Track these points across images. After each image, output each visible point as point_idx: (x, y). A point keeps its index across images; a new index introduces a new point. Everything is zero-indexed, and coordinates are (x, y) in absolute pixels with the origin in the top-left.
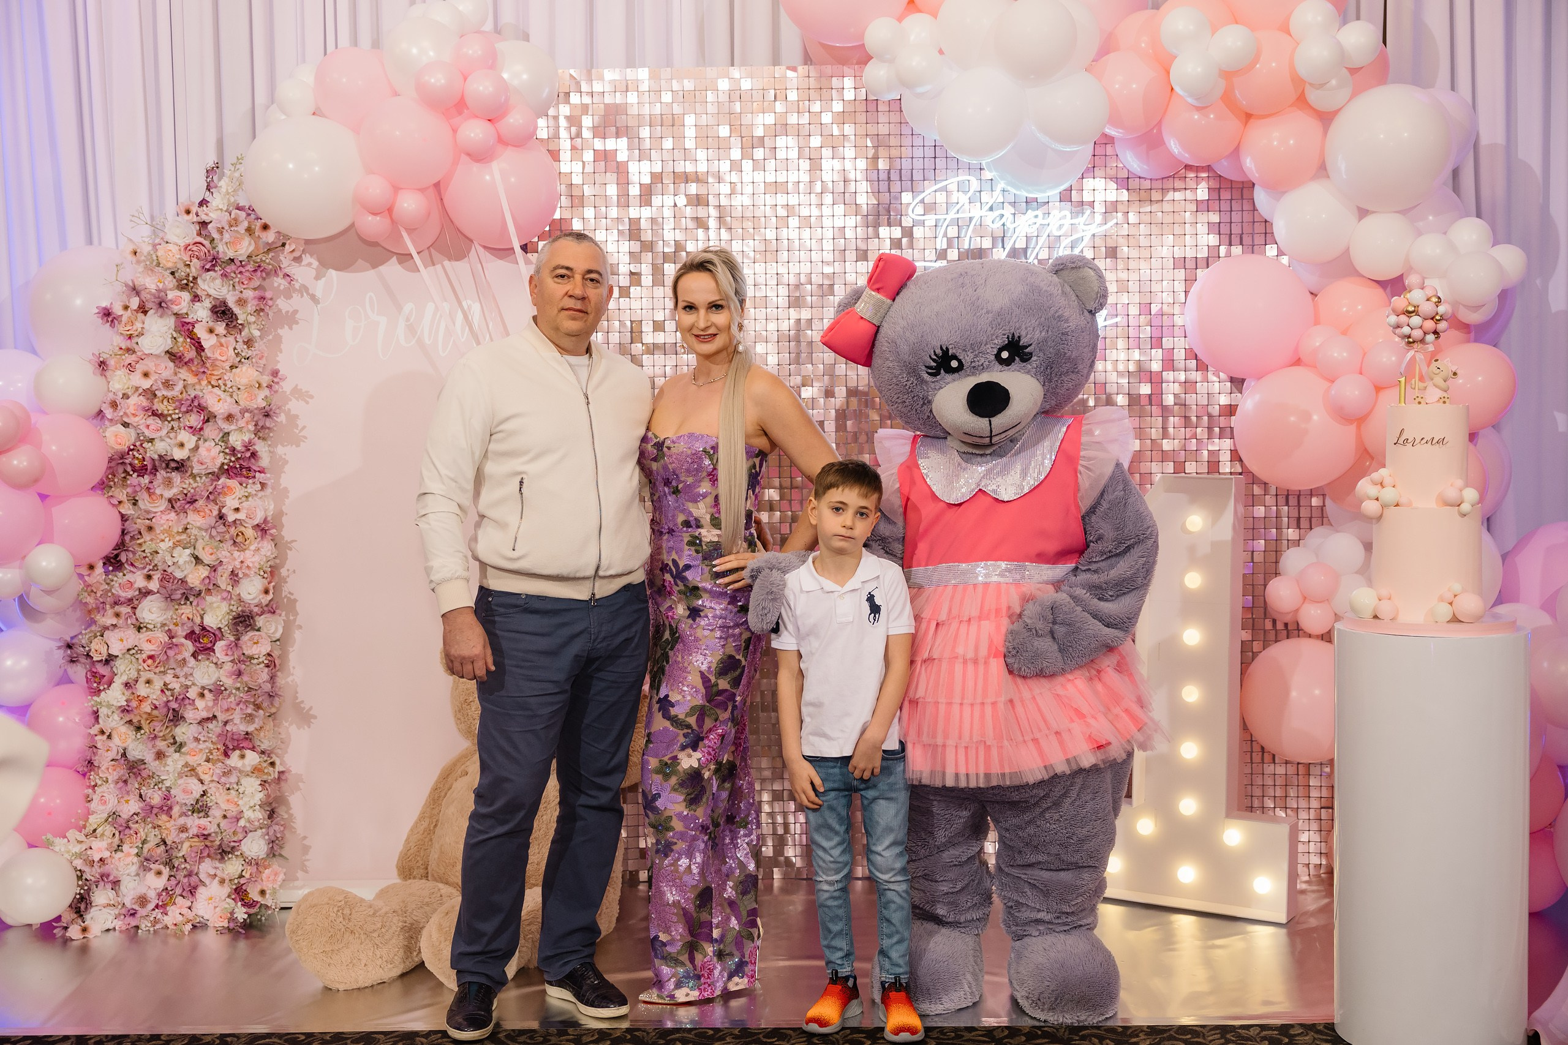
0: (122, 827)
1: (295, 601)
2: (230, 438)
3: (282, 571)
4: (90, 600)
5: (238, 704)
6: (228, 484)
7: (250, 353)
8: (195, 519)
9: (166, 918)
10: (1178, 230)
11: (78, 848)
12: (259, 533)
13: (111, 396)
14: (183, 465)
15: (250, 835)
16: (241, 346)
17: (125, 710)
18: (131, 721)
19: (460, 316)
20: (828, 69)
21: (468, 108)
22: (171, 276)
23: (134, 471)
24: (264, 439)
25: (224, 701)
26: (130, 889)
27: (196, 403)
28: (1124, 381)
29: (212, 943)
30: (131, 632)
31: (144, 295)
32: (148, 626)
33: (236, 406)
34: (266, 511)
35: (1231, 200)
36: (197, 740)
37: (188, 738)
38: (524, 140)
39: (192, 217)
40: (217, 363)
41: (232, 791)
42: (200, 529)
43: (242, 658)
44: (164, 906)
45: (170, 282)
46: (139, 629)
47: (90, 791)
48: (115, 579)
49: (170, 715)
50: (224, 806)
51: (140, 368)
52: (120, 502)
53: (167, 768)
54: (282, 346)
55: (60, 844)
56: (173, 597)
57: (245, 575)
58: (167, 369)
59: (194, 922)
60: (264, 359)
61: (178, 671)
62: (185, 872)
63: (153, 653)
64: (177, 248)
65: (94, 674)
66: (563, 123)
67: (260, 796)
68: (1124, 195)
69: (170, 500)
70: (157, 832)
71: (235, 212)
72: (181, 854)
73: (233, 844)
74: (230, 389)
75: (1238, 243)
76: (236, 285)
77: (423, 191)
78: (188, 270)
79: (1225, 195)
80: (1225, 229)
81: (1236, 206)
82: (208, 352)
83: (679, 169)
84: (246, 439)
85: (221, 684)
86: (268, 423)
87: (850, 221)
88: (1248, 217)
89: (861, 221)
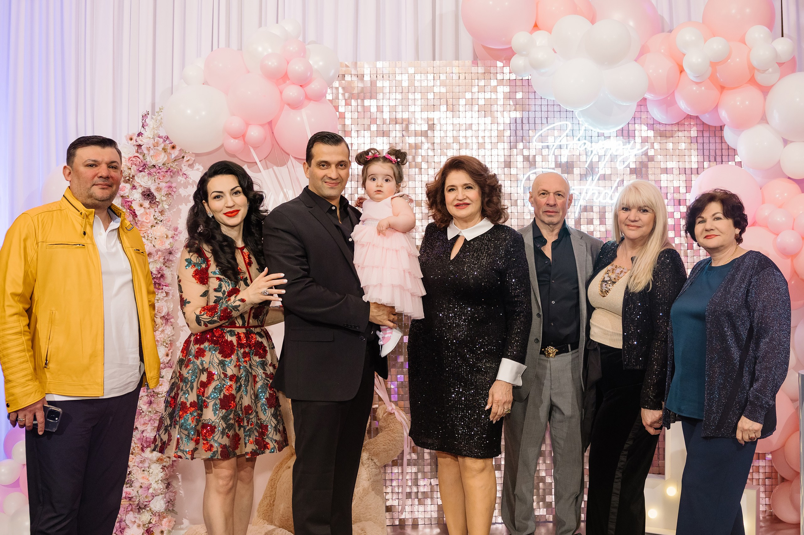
3: (177, 343)
5: (149, 421)
7: (162, 218)
10: (681, 153)
12: (164, 321)
15: (156, 497)
16: (157, 214)
19: (282, 198)
20: (488, 62)
21: (289, 79)
24: (169, 267)
33: (153, 248)
34: (168, 308)
35: (710, 137)
38: (319, 98)
39: (133, 142)
40: (144, 224)
41: (145, 472)
50: (142, 480)
60: (170, 221)
66: (341, 91)
67: (161, 475)
68: (652, 133)
71: (157, 139)
73: (145, 503)
74: (151, 239)
75: (714, 160)
76: (156, 180)
77: (262, 125)
78: (130, 171)
79: (706, 134)
80: (706, 153)
81: (712, 140)
82: (139, 218)
83: (406, 115)
84: (158, 267)
85: (141, 408)
86: (171, 257)
87: (500, 145)
88: (718, 146)
89: (507, 146)
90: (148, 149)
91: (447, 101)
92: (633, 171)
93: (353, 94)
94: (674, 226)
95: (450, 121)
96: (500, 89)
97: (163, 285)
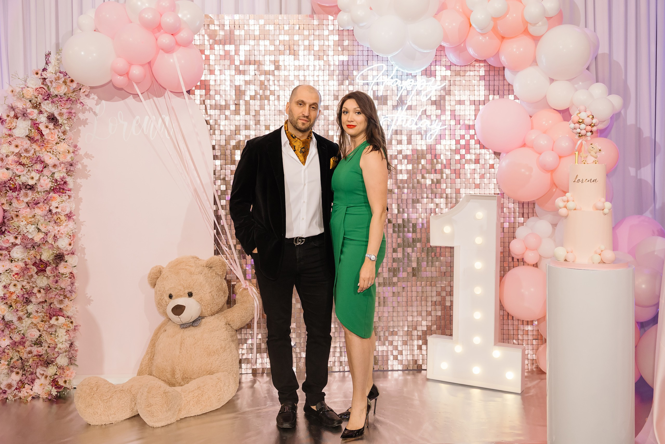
0: (1, 352)
1: (85, 248)
2: (55, 175)
3: (78, 235)
5: (55, 296)
6: (53, 196)
7: (64, 137)
8: (38, 211)
9: (20, 394)
10: (471, 88)
12: (67, 218)
14: (32, 187)
15: (61, 355)
16: (60, 134)
17: (3, 298)
18: (7, 303)
19: (160, 120)
20: (322, 16)
21: (162, 29)
22: (30, 102)
23: (10, 190)
24: (71, 176)
25: (50, 294)
26: (4, 381)
27: (39, 159)
29: (41, 405)
30: (8, 263)
31: (16, 110)
32: (15, 260)
33: (58, 161)
34: (71, 208)
35: (495, 75)
36: (37, 312)
37: (33, 311)
38: (187, 44)
39: (39, 76)
40: (50, 141)
41: (52, 335)
42: (40, 215)
43: (58, 274)
44: (20, 388)
45: (29, 105)
46: (12, 261)
49: (25, 300)
50: (49, 342)
51: (14, 143)
52: (3, 204)
53: (22, 325)
54: (81, 135)
56: (27, 247)
57: (60, 237)
58: (26, 144)
59: (33, 396)
60: (72, 140)
61: (29, 280)
62: (30, 373)
63: (17, 272)
64: (32, 90)
66: (206, 37)
67: (66, 337)
68: (449, 73)
69: (27, 203)
70: (17, 354)
71: (58, 74)
72: (28, 364)
73: (52, 359)
74: (55, 154)
75: (497, 94)
76: (59, 106)
77: (142, 65)
78: (36, 100)
79: (492, 73)
80: (492, 88)
81: (496, 78)
82: (46, 137)
83: (257, 59)
84: (62, 176)
85: (48, 286)
86: (72, 168)
87: (331, 83)
88: (501, 83)
89: (336, 83)
90: (51, 82)
91: (290, 47)
92: (434, 103)
93: (215, 40)
94: (465, 146)
95: (292, 63)
96: (331, 38)
97: (66, 190)
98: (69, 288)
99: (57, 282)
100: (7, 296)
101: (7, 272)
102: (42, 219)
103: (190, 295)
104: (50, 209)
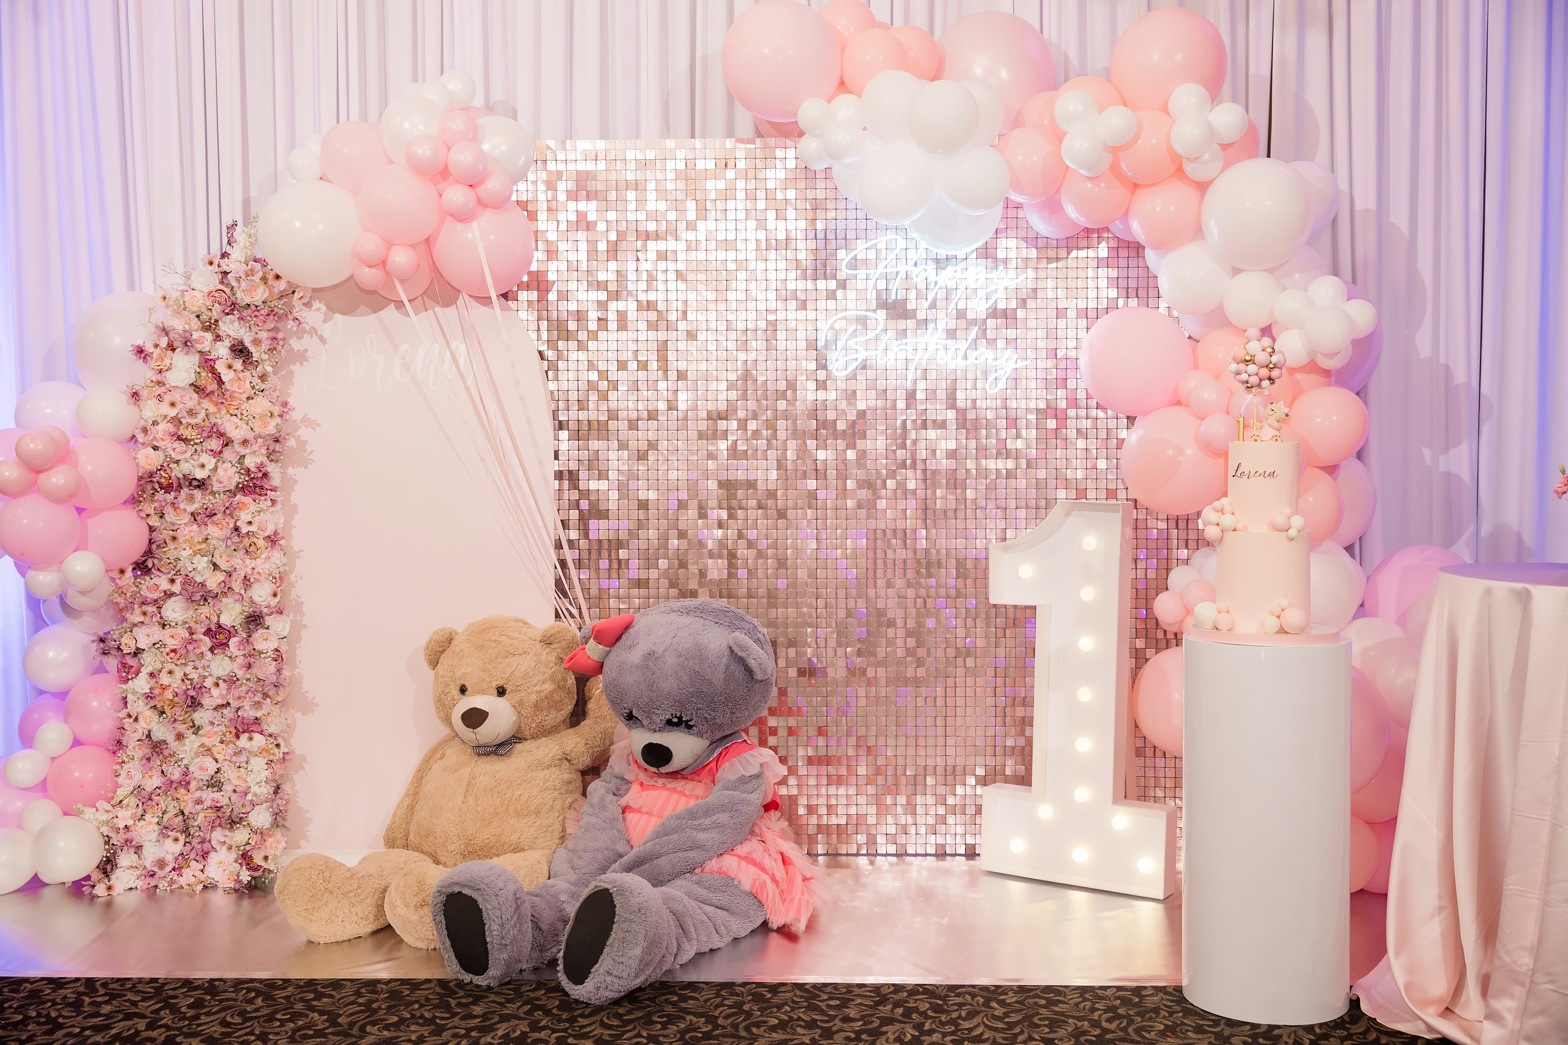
0: (145, 799)
1: (302, 603)
2: (246, 460)
3: (290, 576)
4: (120, 600)
5: (247, 693)
6: (242, 501)
7: (263, 386)
8: (213, 530)
9: (180, 879)
10: (1081, 284)
11: (105, 817)
12: (270, 544)
13: (142, 422)
14: (203, 484)
15: (257, 807)
16: (256, 380)
17: (149, 697)
18: (155, 706)
19: (448, 356)
20: (772, 141)
21: (451, 175)
22: (197, 319)
23: (162, 489)
24: (277, 461)
25: (237, 690)
26: (151, 853)
27: (215, 430)
28: (1032, 417)
29: (220, 901)
30: (157, 628)
32: (172, 624)
33: (251, 432)
34: (276, 524)
36: (213, 724)
37: (205, 722)
39: (215, 268)
40: (235, 395)
41: (242, 769)
42: (217, 538)
43: (253, 651)
44: (180, 868)
45: (195, 324)
46: (164, 626)
47: (118, 767)
48: (143, 582)
49: (189, 701)
50: (235, 782)
51: (168, 398)
52: (149, 516)
53: (185, 748)
54: (294, 381)
55: (89, 812)
56: (193, 599)
57: (256, 580)
58: (191, 399)
59: (206, 883)
60: (277, 392)
61: (197, 663)
62: (199, 840)
63: (175, 647)
64: (202, 294)
65: (124, 665)
67: (266, 774)
68: (1034, 253)
69: (193, 514)
70: (175, 803)
71: (251, 263)
72: (196, 824)
73: (241, 815)
74: (246, 419)
77: (414, 246)
78: (210, 314)
79: (1123, 253)
80: (1122, 283)
81: (1133, 263)
82: (227, 386)
83: (641, 228)
84: (259, 461)
85: (234, 675)
86: (277, 447)
87: (791, 275)
88: (1143, 273)
89: (801, 275)
91: (707, 204)
97: (267, 490)
98: (274, 679)
99: (249, 666)
100: (157, 692)
101: (156, 646)
102: (221, 546)
103: (501, 692)
104: (236, 525)
